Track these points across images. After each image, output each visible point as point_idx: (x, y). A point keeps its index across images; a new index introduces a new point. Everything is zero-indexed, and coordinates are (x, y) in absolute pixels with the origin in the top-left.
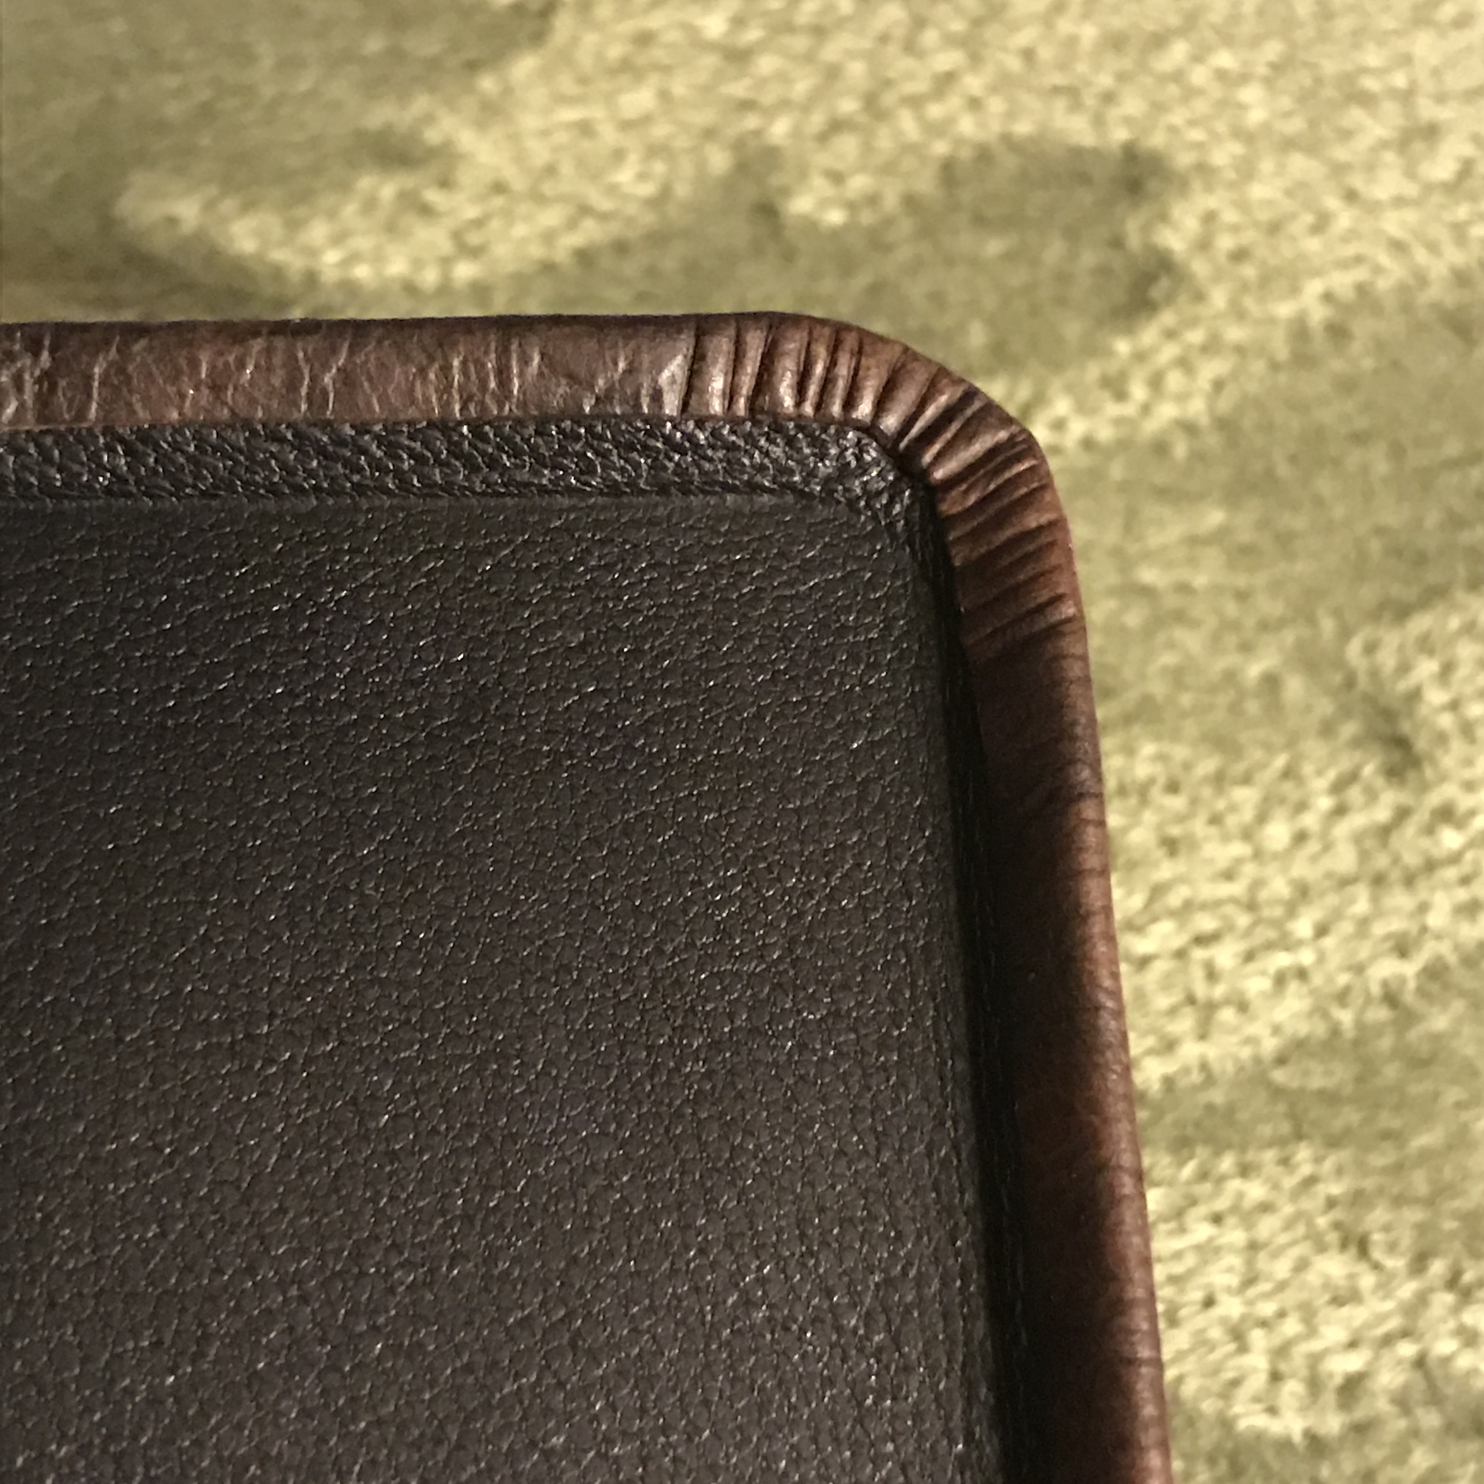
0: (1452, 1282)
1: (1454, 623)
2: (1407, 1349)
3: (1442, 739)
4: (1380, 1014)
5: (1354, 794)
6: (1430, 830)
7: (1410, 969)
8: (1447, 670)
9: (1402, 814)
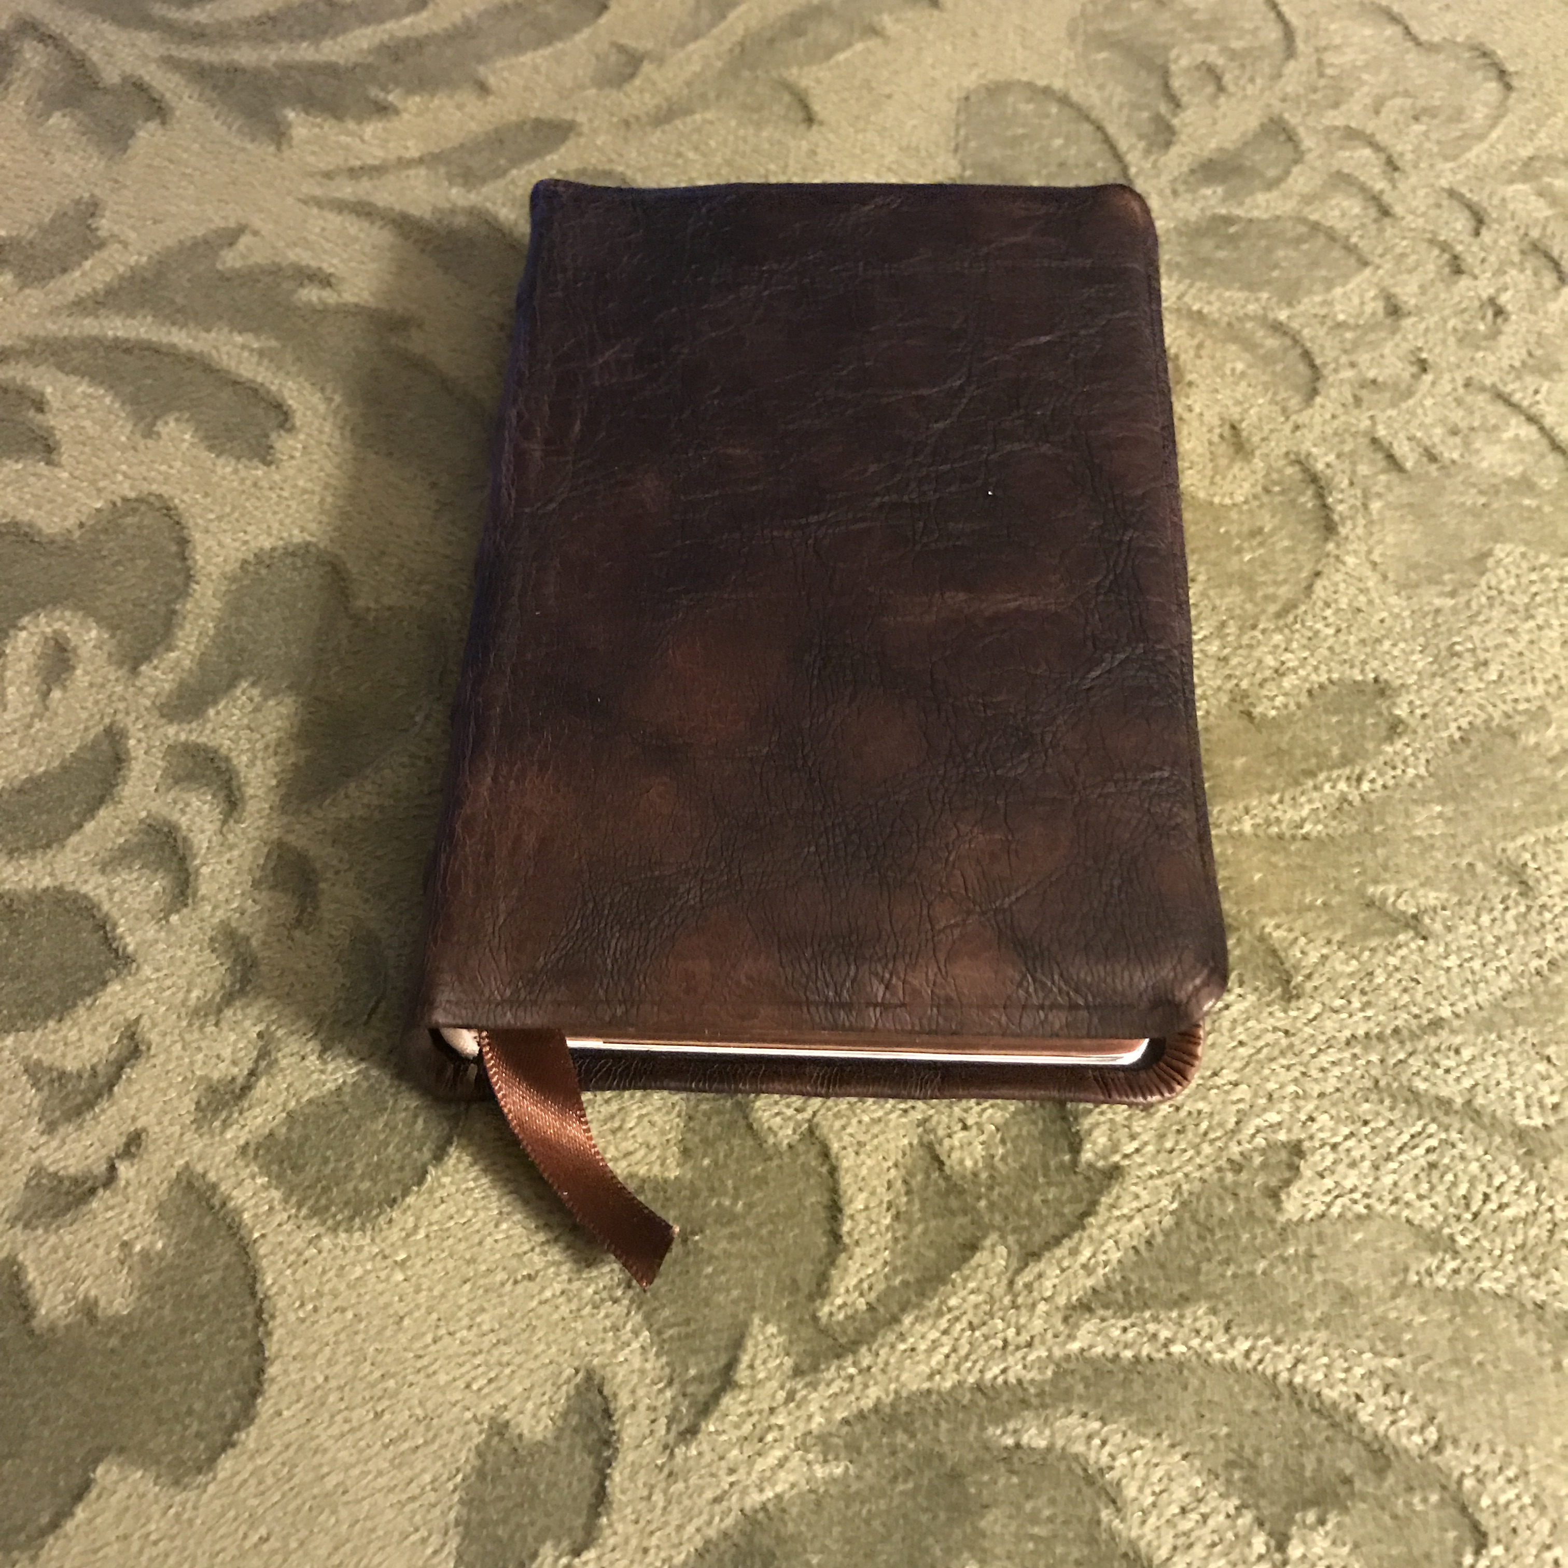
1: (1532, 839)
3: (1538, 881)
4: (1536, 979)
5: (1510, 902)
6: (1540, 914)
7: (1543, 963)
8: (1534, 857)
9: (1529, 908)
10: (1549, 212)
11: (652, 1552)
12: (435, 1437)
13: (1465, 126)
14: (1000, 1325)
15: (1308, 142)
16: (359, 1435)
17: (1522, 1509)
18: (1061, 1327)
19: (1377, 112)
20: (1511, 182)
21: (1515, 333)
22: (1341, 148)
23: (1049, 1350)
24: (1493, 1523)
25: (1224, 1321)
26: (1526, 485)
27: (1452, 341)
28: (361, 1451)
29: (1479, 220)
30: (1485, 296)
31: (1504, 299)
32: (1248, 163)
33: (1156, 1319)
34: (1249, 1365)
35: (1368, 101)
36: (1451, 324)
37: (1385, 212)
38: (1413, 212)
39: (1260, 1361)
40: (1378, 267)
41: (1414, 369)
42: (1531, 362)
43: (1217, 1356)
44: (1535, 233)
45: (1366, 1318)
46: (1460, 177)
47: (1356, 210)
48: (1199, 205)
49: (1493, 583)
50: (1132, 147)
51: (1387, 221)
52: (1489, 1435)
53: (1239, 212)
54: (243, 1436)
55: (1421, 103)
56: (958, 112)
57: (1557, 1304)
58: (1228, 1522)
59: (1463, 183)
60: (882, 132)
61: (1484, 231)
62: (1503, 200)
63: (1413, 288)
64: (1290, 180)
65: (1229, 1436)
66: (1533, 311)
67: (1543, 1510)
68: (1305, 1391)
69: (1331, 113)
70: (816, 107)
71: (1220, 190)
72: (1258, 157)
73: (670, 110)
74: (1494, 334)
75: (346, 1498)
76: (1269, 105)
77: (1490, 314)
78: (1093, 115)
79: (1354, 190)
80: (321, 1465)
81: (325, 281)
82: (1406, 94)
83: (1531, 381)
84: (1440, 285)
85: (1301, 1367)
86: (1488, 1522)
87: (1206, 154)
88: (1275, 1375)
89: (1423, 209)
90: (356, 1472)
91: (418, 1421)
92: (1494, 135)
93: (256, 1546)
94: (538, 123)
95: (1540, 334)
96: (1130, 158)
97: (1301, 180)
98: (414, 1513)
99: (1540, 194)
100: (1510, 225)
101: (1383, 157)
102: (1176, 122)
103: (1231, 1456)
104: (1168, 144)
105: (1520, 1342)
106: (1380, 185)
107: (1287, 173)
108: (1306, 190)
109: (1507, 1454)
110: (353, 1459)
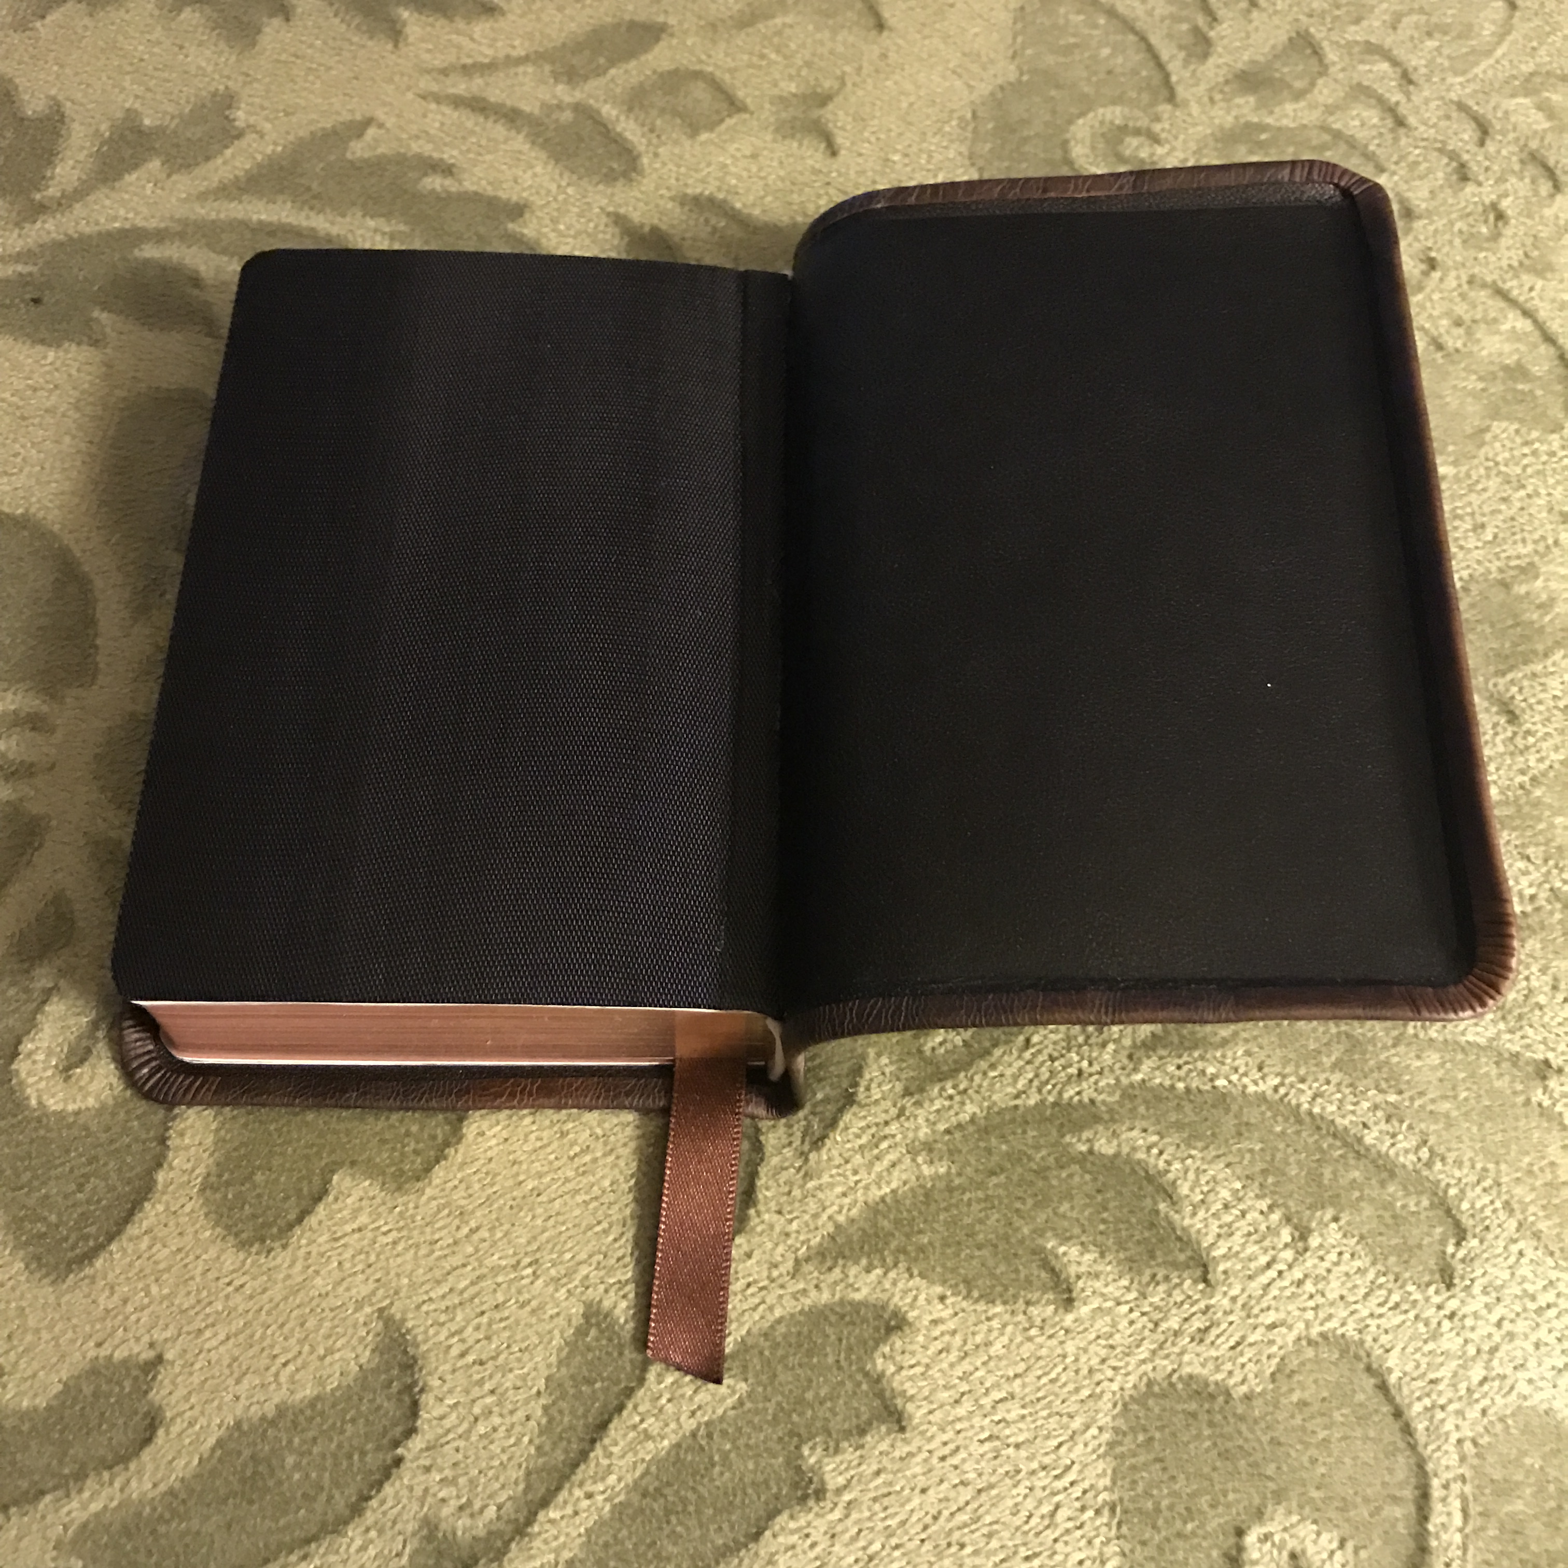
0: (1556, 866)
1: (1520, 675)
2: (1547, 886)
3: (1523, 711)
4: (1520, 792)
5: (1499, 729)
6: (1525, 738)
7: (1526, 779)
8: (1521, 690)
9: (1515, 734)
10: (1547, 125)
11: (794, 1235)
12: (612, 1150)
13: (1473, 43)
14: (1076, 1058)
15: (1332, 56)
16: (549, 1150)
17: (1495, 1211)
18: (1125, 1061)
19: (1394, 28)
20: (1513, 96)
21: (1515, 234)
22: (1362, 62)
23: (1117, 1079)
24: (1471, 1222)
25: (1258, 1061)
26: (1518, 372)
27: (1457, 242)
28: (551, 1163)
29: (1484, 130)
30: (1487, 201)
31: (1505, 204)
32: (1277, 75)
33: (1202, 1058)
34: (1277, 1097)
35: (1386, 17)
36: (1458, 225)
37: (1400, 122)
38: (1425, 123)
39: (1286, 1094)
40: (1394, 173)
41: (1423, 267)
42: (1527, 262)
43: (1251, 1089)
44: (1534, 144)
45: (1372, 1063)
46: (1468, 91)
47: (1375, 120)
48: (1234, 113)
49: (1490, 455)
50: (1173, 57)
51: (1402, 131)
52: (1470, 1154)
53: (1269, 120)
54: (452, 1151)
55: (1434, 20)
56: (1015, 23)
57: (1528, 1054)
58: (1261, 1218)
59: (1471, 96)
60: (946, 38)
61: (1488, 142)
62: (1506, 113)
63: (1425, 193)
64: (1316, 91)
65: (1262, 1150)
66: (1530, 216)
67: (1511, 1212)
68: (1322, 1118)
69: (1353, 28)
70: (886, 14)
71: (1252, 99)
72: (1286, 70)
73: (752, 14)
74: (1496, 236)
75: (540, 1199)
76: (1297, 20)
77: (1492, 217)
78: (1139, 25)
79: (1373, 101)
80: (518, 1174)
81: (448, 170)
82: (1422, 11)
83: (1527, 278)
84: (1449, 191)
85: (1319, 1100)
86: (1467, 1222)
87: (1240, 65)
88: (1299, 1106)
89: (1435, 120)
90: (547, 1179)
91: (597, 1138)
92: (1499, 52)
93: (467, 1236)
94: (633, 26)
95: (1535, 237)
96: (1171, 67)
97: (1325, 91)
98: (596, 1209)
99: (1539, 108)
100: (1511, 136)
101: (1399, 70)
102: (1212, 34)
103: (1265, 1166)
104: (1205, 56)
105: (1498, 1084)
106: (1395, 97)
107: (1313, 84)
108: (1330, 101)
109: (1485, 1170)
110: (546, 1169)
